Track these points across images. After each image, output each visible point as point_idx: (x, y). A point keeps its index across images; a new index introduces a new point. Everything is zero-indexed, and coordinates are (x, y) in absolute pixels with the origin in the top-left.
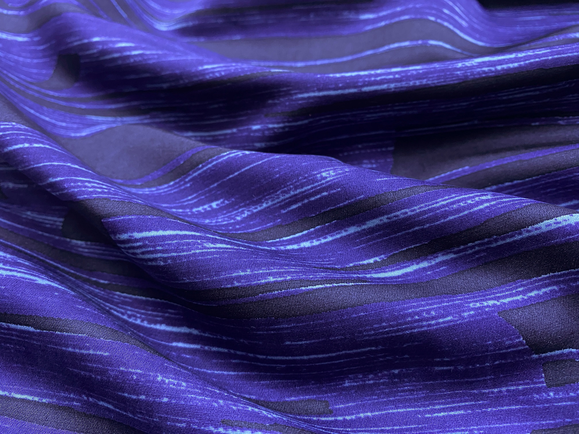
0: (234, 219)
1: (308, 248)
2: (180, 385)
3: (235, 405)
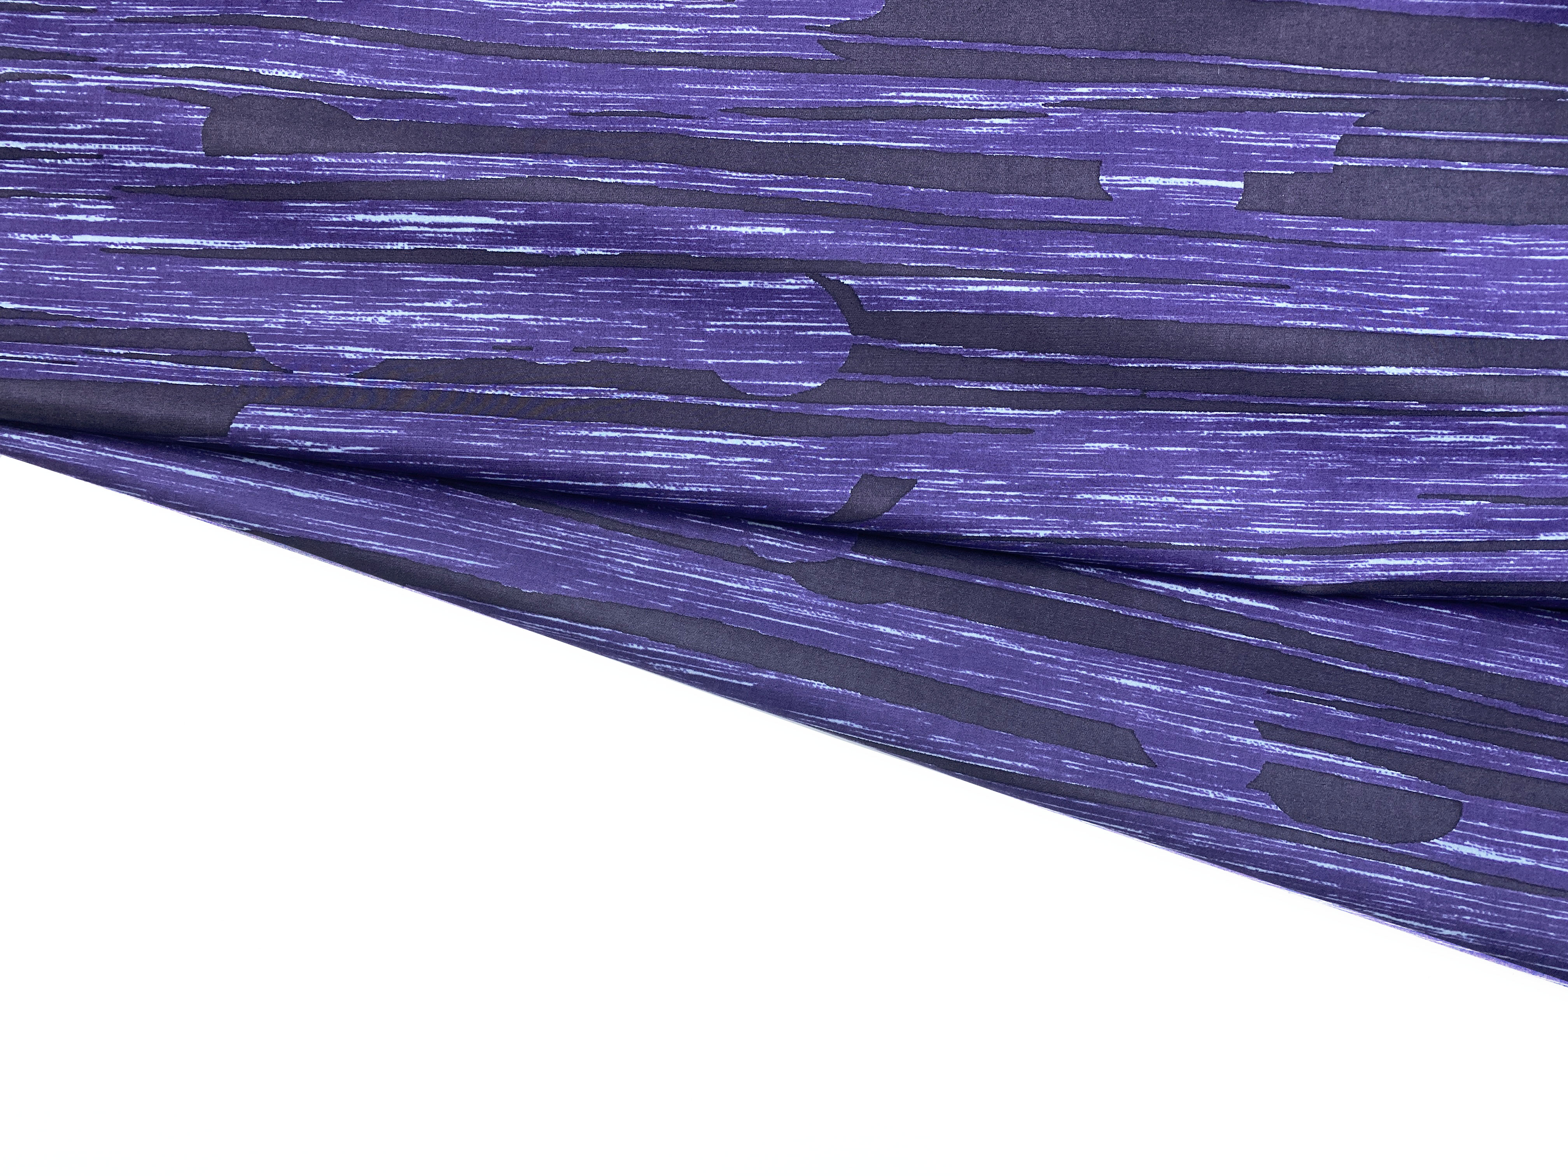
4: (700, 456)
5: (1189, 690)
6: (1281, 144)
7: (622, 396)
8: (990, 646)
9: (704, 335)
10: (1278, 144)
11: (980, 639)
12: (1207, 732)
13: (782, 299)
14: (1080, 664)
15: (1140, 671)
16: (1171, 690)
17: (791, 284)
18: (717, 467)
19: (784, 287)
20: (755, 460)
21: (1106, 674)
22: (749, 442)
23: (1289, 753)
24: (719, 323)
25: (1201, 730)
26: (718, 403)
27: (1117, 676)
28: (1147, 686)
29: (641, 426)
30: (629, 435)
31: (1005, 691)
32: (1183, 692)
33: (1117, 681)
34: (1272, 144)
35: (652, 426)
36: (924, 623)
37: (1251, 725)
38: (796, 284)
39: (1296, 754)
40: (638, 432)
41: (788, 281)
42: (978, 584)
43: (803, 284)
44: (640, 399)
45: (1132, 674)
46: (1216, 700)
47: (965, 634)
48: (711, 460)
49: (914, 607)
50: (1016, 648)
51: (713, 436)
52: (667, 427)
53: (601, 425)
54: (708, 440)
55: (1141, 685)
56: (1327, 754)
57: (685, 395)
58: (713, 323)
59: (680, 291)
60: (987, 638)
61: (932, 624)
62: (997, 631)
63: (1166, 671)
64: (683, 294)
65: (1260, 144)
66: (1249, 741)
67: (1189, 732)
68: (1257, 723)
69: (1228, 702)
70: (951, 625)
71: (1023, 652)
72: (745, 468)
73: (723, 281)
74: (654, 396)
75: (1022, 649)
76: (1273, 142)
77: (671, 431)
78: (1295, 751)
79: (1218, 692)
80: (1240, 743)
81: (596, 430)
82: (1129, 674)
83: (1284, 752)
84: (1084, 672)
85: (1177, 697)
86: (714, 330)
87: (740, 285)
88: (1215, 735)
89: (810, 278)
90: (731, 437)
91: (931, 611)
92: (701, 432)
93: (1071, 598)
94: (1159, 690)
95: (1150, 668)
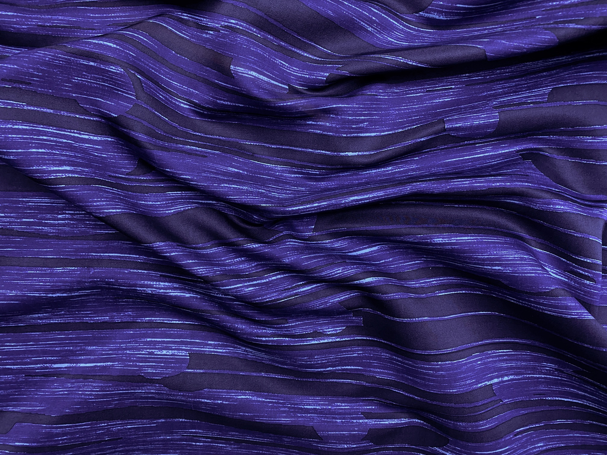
0: (252, 265)
1: (280, 278)
2: (243, 327)
3: (259, 331)
4: (69, 141)
5: (332, 406)
6: (304, 75)
7: (29, 108)
8: (250, 401)
9: (71, 82)
10: (302, 75)
11: (245, 398)
12: (343, 421)
13: (109, 74)
14: (287, 402)
15: (311, 402)
16: (325, 407)
17: (113, 69)
18: (77, 147)
19: (110, 69)
20: (94, 146)
21: (298, 405)
22: (92, 137)
23: (378, 423)
24: (79, 79)
25: (340, 421)
26: (78, 116)
27: (302, 405)
28: (315, 407)
29: (39, 124)
30: (34, 128)
31: (257, 420)
32: (330, 407)
33: (303, 407)
34: (300, 75)
35: (45, 125)
36: (221, 395)
37: (360, 415)
38: (115, 69)
39: (381, 423)
40: (38, 127)
41: (111, 67)
42: (241, 375)
43: (118, 70)
44: (38, 111)
45: (308, 404)
46: (343, 408)
47: (239, 397)
48: (75, 144)
49: (216, 389)
50: (261, 400)
51: (74, 133)
52: (52, 126)
53: (18, 123)
54: (72, 134)
55: (312, 407)
56: (394, 420)
57: (61, 110)
58: (76, 78)
59: (60, 61)
60: (249, 397)
61: (224, 395)
62: (252, 393)
63: (321, 399)
64: (61, 62)
65: (295, 73)
66: (361, 421)
67: (337, 422)
68: (362, 413)
69: (348, 407)
70: (233, 394)
71: (264, 401)
72: (90, 149)
73: (82, 60)
74: (45, 110)
75: (263, 400)
76: (301, 74)
77: (55, 128)
78: (380, 421)
79: (343, 404)
80: (357, 423)
81: (16, 125)
82: (307, 404)
83: (376, 423)
84: (290, 406)
85: (328, 410)
86: (76, 81)
87: (90, 64)
88: (347, 421)
89: (122, 68)
90: (83, 134)
91: (223, 389)
92: (69, 130)
93: (279, 376)
94: (320, 408)
95: (315, 400)
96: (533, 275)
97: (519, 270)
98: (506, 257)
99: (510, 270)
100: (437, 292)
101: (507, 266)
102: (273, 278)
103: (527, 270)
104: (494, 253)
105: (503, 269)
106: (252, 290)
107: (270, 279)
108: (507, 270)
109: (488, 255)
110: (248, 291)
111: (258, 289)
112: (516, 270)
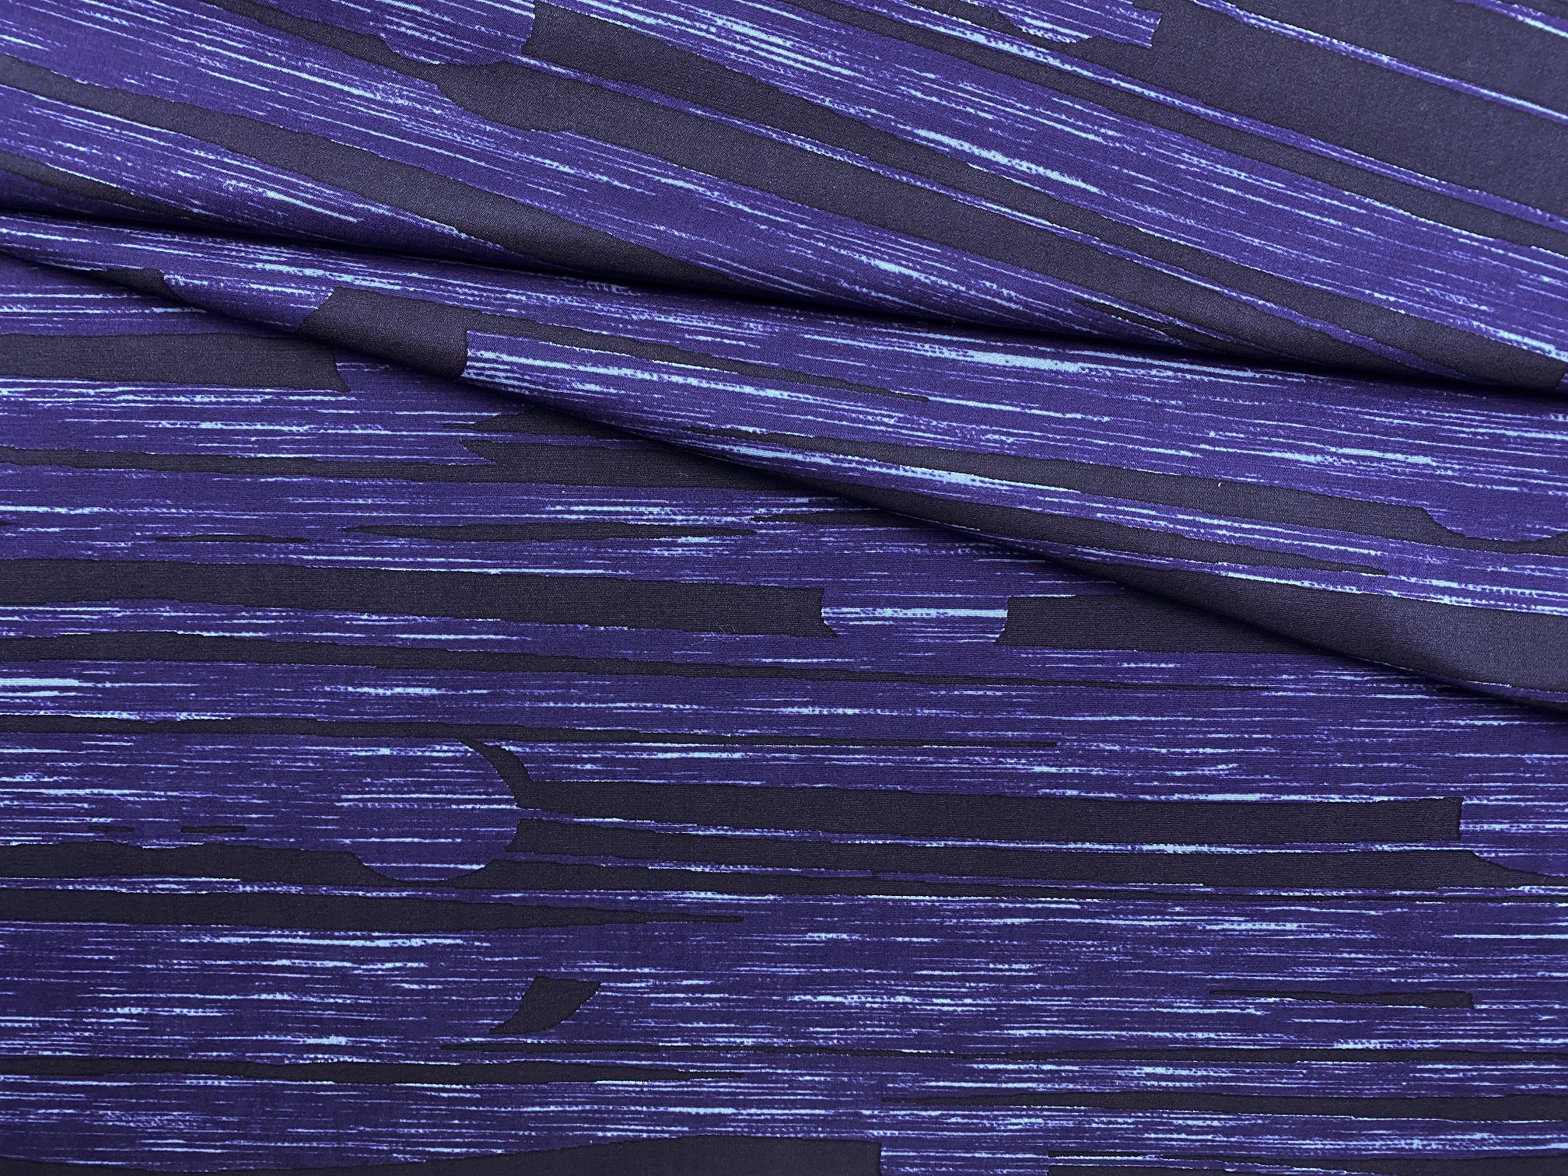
7: (248, 888)
9: (338, 810)
13: (432, 768)
17: (443, 751)
18: (364, 975)
19: (435, 754)
22: (399, 942)
24: (356, 797)
26: (360, 893)
38: (449, 751)
40: (265, 936)
41: (438, 747)
43: (457, 751)
48: (356, 968)
51: (356, 938)
52: (302, 929)
54: (352, 943)
57: (321, 884)
58: (348, 797)
59: (307, 761)
64: (310, 764)
72: (398, 976)
74: (285, 888)
81: (224, 936)
86: (350, 804)
87: (379, 753)
89: (465, 744)
90: (379, 938)
96: (1515, 489)
97: (1478, 472)
98: (1450, 431)
99: (1453, 470)
100: (1225, 564)
101: (1450, 458)
102: (675, 379)
103: (1501, 474)
104: (1419, 413)
105: (1434, 464)
106: (595, 392)
107: (666, 377)
108: (1446, 469)
109: (1403, 419)
110: (583, 391)
111: (614, 395)
112: (1472, 471)
